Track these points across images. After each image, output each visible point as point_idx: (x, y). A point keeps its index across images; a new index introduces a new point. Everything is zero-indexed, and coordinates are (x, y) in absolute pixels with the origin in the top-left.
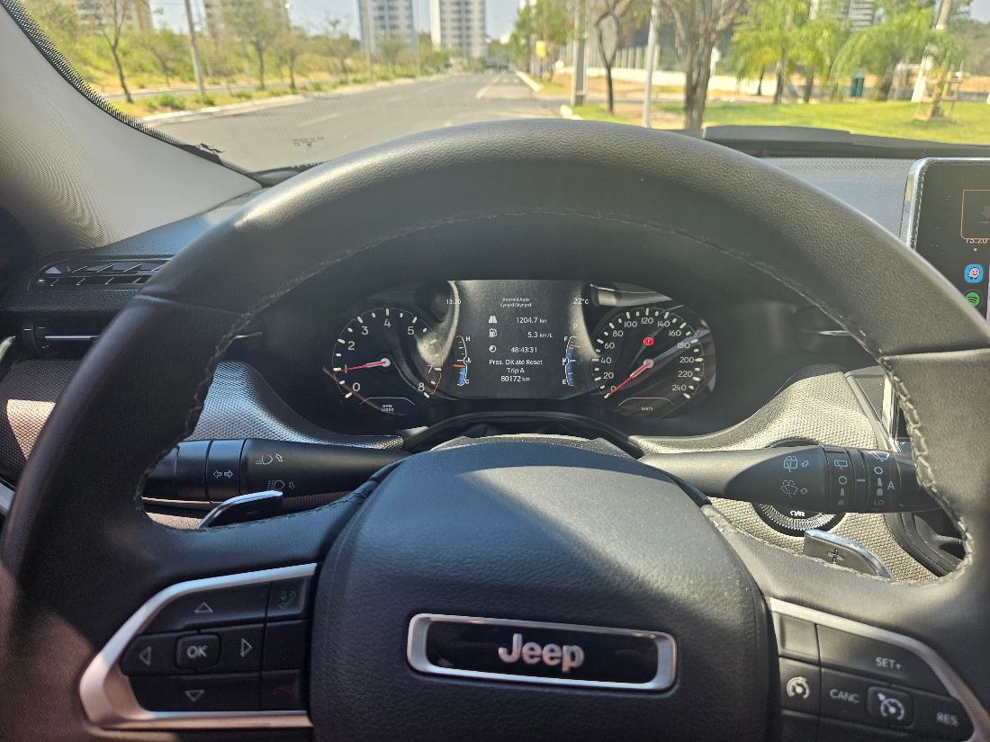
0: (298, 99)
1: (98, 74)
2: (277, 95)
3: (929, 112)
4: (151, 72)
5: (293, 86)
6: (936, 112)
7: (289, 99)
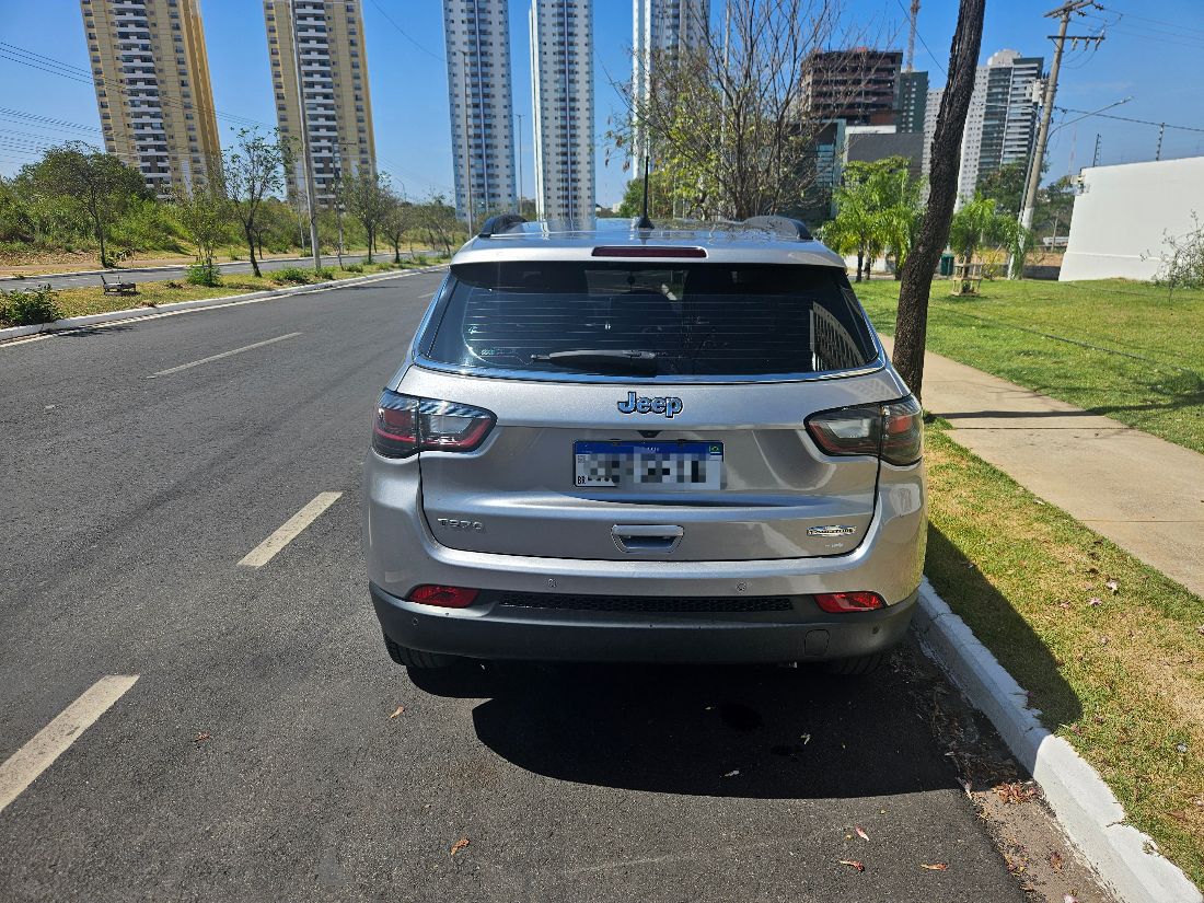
0: (406, 273)
1: (183, 244)
2: (385, 269)
3: (960, 289)
4: (238, 243)
5: (397, 260)
6: (966, 289)
7: (397, 273)
